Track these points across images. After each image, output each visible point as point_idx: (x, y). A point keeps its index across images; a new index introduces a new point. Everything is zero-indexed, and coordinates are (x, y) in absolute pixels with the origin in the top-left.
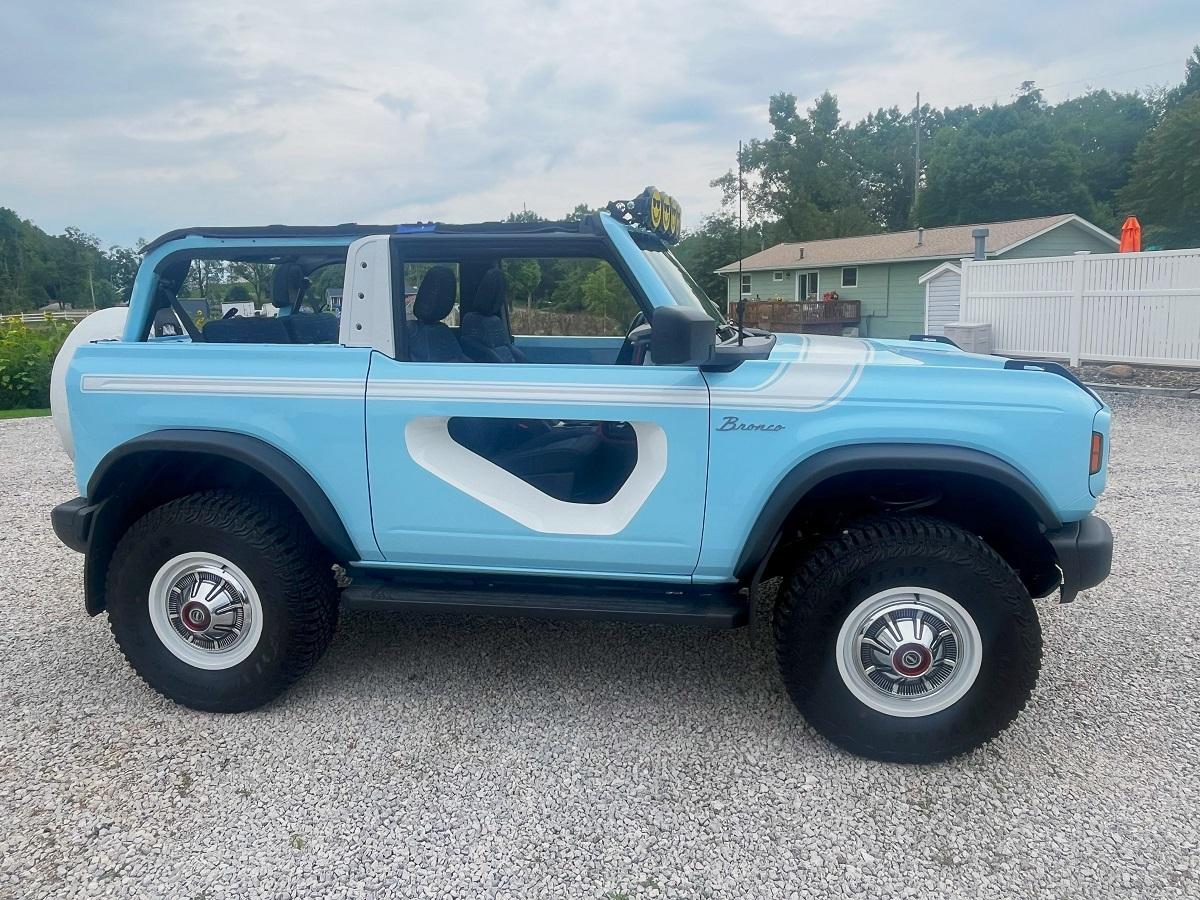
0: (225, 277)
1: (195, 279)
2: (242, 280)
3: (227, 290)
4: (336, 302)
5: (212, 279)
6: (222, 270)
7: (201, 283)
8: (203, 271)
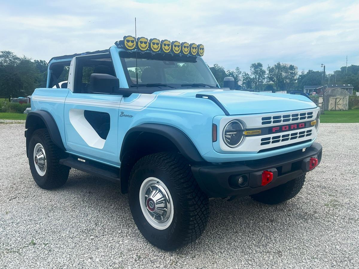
0: (265, 81)
1: (254, 82)
2: (271, 82)
3: (265, 86)
4: (307, 91)
5: (260, 82)
6: (264, 79)
7: (256, 84)
8: (257, 79)
